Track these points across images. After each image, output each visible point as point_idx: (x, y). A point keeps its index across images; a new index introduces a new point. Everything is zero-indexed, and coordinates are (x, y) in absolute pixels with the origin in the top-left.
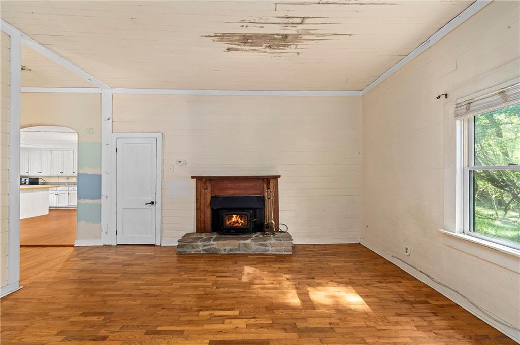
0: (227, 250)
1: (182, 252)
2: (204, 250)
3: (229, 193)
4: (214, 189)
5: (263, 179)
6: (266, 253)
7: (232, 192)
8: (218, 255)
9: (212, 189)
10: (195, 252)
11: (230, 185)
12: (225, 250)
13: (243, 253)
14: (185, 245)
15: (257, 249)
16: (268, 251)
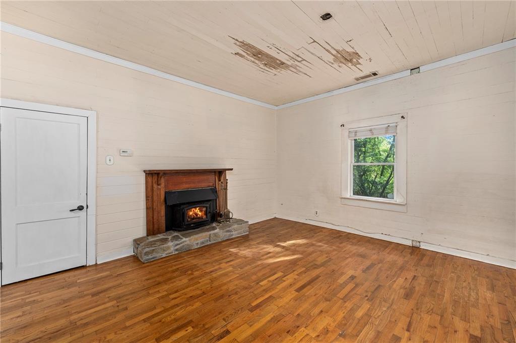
0: (199, 244)
1: (151, 259)
2: (176, 250)
3: (184, 187)
4: (168, 183)
5: (215, 172)
6: (232, 237)
7: (187, 186)
8: (193, 251)
9: (166, 184)
10: (167, 254)
11: (185, 179)
12: (198, 244)
13: (215, 242)
14: (153, 250)
15: (225, 236)
16: (232, 235)
